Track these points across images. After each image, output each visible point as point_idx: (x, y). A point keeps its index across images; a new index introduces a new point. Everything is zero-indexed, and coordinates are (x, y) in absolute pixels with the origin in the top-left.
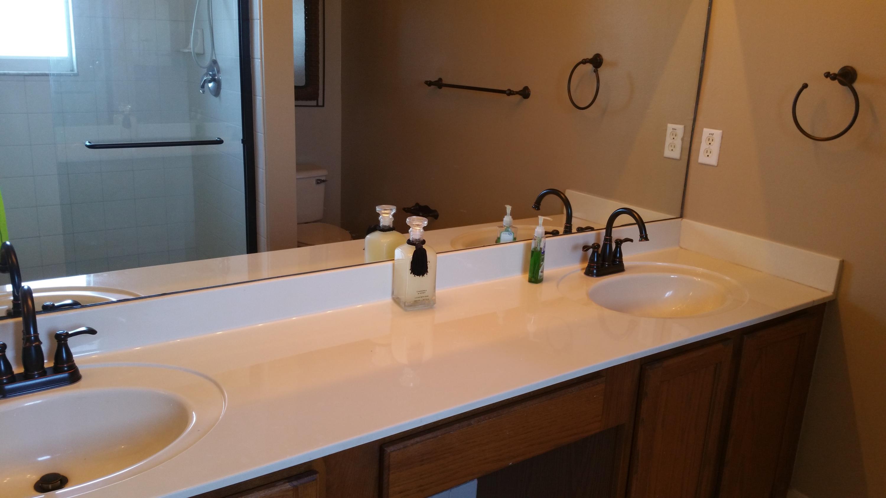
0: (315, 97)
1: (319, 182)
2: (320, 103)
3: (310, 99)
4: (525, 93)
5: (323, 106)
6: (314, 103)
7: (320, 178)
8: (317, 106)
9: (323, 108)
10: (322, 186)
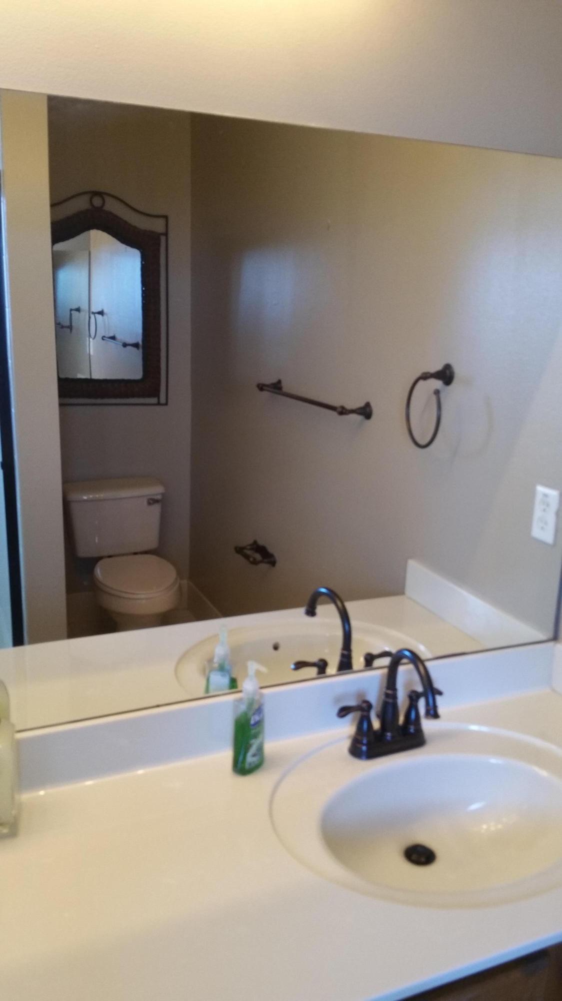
0: (155, 393)
1: (152, 502)
2: (163, 400)
3: (150, 396)
4: (366, 412)
5: (166, 404)
6: (154, 400)
7: (153, 497)
8: (159, 404)
9: (166, 407)
10: (157, 508)
